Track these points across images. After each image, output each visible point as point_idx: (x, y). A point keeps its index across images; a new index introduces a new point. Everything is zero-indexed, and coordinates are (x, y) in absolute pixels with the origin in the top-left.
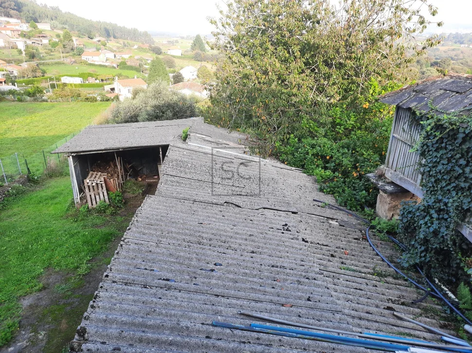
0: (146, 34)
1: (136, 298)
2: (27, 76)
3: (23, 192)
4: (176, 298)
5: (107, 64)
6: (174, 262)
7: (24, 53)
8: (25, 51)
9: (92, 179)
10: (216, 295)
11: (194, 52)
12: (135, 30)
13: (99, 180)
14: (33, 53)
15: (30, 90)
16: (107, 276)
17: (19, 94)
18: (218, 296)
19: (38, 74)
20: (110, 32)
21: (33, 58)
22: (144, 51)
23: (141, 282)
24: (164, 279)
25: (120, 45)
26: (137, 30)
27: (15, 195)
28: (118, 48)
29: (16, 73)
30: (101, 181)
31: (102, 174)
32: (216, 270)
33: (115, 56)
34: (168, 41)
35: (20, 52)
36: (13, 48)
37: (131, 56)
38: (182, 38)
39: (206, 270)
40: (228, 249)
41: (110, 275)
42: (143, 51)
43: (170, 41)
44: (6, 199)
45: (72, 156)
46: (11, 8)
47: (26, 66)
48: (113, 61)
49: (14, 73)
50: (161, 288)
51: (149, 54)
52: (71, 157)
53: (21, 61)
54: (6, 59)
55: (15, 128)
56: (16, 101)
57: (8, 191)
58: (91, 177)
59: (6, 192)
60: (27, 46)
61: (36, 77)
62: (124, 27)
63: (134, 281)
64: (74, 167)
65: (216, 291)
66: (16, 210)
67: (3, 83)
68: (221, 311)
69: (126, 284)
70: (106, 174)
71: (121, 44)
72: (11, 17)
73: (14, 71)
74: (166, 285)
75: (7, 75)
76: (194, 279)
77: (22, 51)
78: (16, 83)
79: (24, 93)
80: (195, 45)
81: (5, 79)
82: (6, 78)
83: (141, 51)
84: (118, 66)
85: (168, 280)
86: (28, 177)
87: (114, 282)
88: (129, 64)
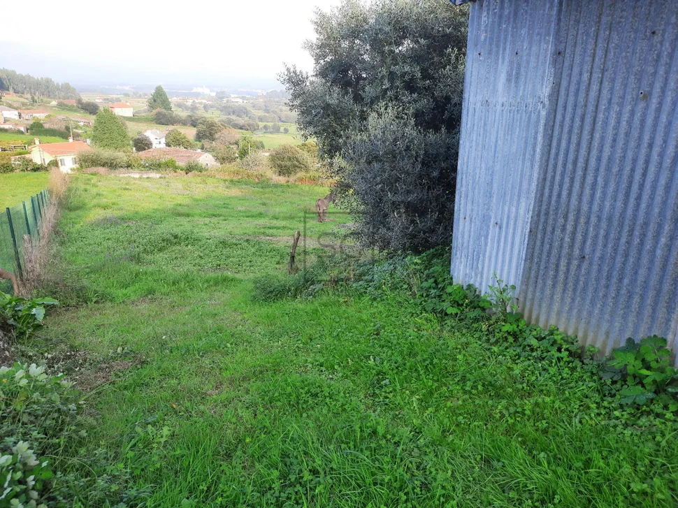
0: (67, 88)
5: (6, 127)
11: (155, 111)
12: (48, 81)
20: (4, 82)
22: (70, 109)
25: (26, 101)
26: (51, 81)
28: (24, 104)
33: (20, 116)
34: (104, 99)
37: (49, 116)
38: (127, 95)
42: (68, 110)
43: (108, 99)
48: (17, 122)
51: (79, 115)
62: (29, 76)
71: (27, 99)
80: (155, 101)
83: (63, 109)
84: (27, 129)
88: (47, 126)
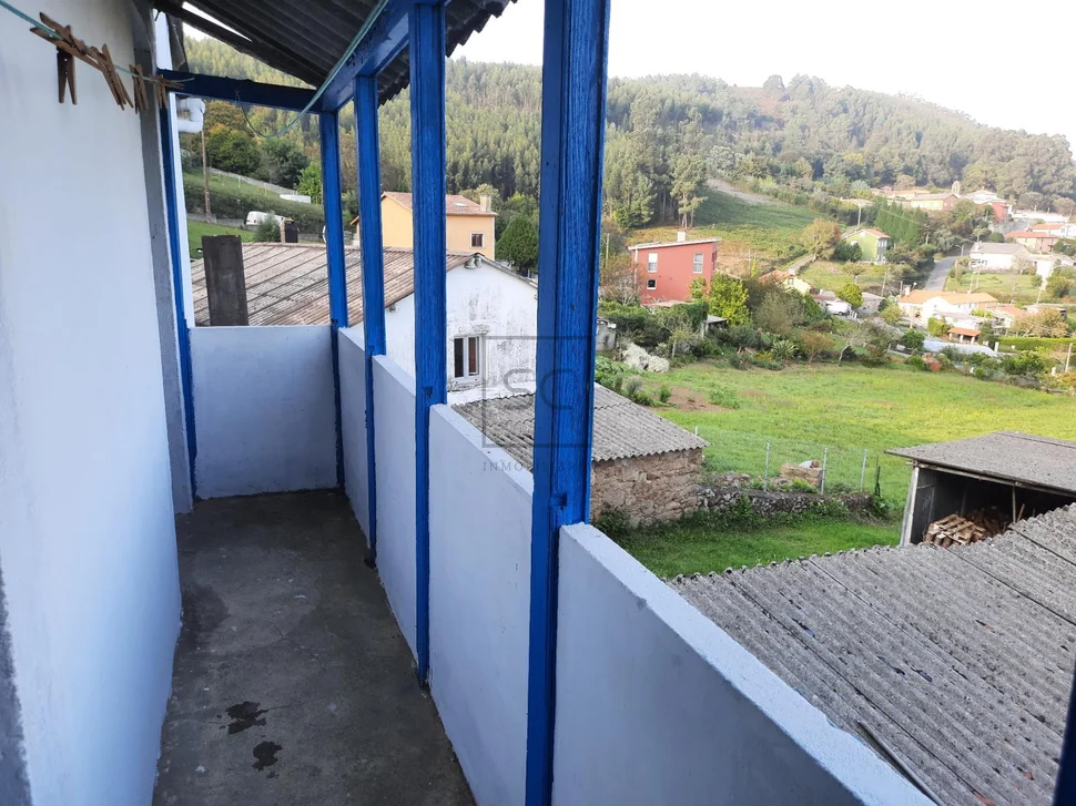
1: (734, 606)
2: (1031, 331)
3: (841, 516)
4: (788, 646)
6: (844, 622)
7: (1045, 283)
8: (1049, 279)
9: (944, 527)
10: (857, 690)
13: (958, 535)
14: (1067, 286)
15: (1016, 359)
16: (729, 572)
17: (989, 365)
18: (859, 693)
19: (1055, 331)
21: (1061, 296)
23: (764, 603)
24: (800, 624)
27: (824, 515)
29: (1007, 324)
30: (961, 538)
31: (974, 527)
32: (907, 676)
35: (1038, 281)
36: (1025, 273)
39: (888, 664)
40: (984, 679)
41: (735, 573)
44: (805, 513)
45: (920, 469)
46: (1059, 194)
47: (1036, 311)
49: (1005, 322)
50: (784, 627)
52: (917, 469)
53: (1031, 301)
54: (1001, 293)
55: (933, 423)
56: (973, 375)
57: (816, 504)
58: (944, 524)
59: (811, 503)
60: (1058, 271)
61: (1049, 336)
63: (756, 596)
64: (917, 490)
65: (863, 684)
66: (806, 535)
67: (973, 339)
68: (832, 700)
69: (745, 594)
70: (982, 530)
72: (1053, 210)
73: (1007, 319)
74: (792, 628)
75: (989, 325)
76: (845, 653)
77: (1044, 279)
78: (997, 344)
79: (1002, 365)
81: (979, 332)
82: (982, 330)
85: (805, 628)
86: (870, 499)
87: (733, 584)
